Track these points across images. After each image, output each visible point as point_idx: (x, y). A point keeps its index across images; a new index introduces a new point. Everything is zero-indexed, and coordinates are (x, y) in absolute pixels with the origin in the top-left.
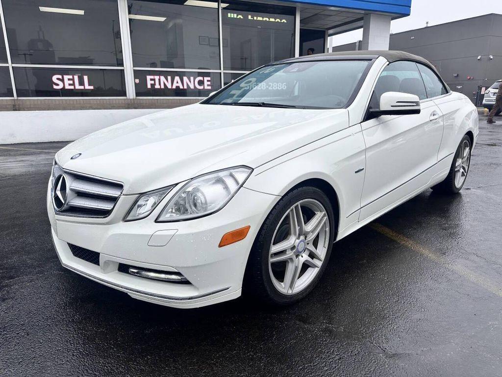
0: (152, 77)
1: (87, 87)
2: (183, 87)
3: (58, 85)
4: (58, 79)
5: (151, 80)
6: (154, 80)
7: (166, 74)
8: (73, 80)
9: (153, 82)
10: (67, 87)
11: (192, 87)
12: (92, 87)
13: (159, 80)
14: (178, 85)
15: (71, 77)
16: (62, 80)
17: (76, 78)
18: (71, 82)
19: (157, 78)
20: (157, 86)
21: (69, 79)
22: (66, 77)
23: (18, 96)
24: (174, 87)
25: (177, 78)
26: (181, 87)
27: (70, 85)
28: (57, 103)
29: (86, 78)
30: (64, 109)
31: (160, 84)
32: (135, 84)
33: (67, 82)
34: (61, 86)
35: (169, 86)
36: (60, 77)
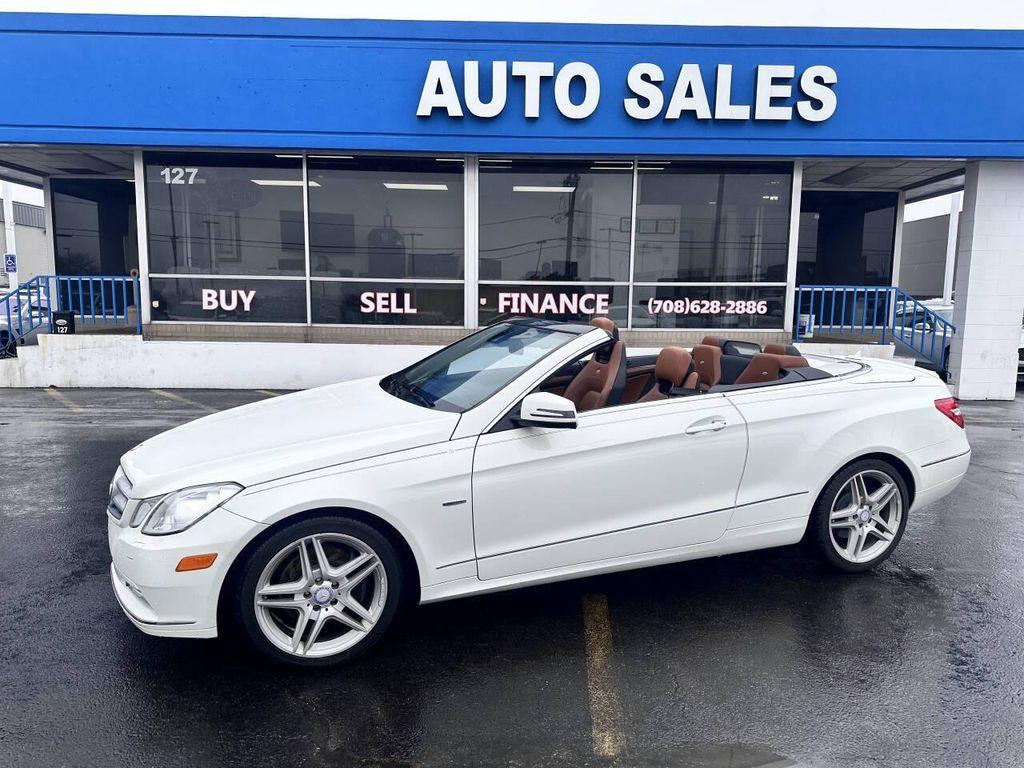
0: (508, 295)
1: (408, 310)
2: (559, 310)
3: (367, 306)
4: (369, 298)
5: (506, 299)
6: (510, 299)
7: (530, 290)
8: (389, 299)
9: (508, 303)
10: (380, 310)
11: (574, 310)
12: (414, 311)
13: (519, 299)
14: (549, 307)
15: (386, 295)
16: (374, 300)
17: (394, 296)
18: (386, 303)
19: (515, 296)
20: (515, 310)
21: (384, 299)
22: (380, 296)
23: (313, 321)
24: (543, 311)
25: (549, 297)
26: (555, 311)
27: (384, 307)
28: (363, 332)
29: (407, 297)
30: (371, 342)
31: (519, 306)
32: (480, 305)
33: (380, 302)
34: (371, 309)
35: (534, 309)
36: (372, 295)
